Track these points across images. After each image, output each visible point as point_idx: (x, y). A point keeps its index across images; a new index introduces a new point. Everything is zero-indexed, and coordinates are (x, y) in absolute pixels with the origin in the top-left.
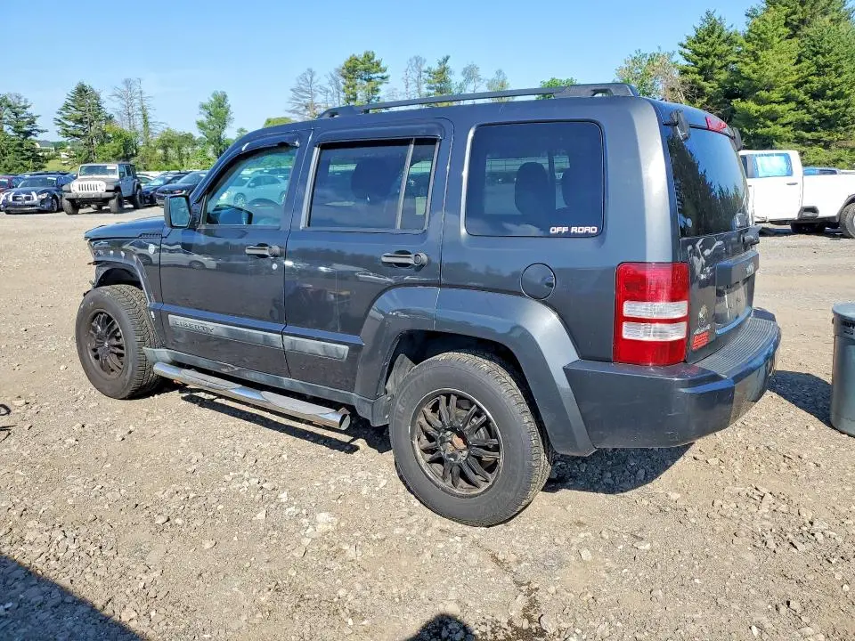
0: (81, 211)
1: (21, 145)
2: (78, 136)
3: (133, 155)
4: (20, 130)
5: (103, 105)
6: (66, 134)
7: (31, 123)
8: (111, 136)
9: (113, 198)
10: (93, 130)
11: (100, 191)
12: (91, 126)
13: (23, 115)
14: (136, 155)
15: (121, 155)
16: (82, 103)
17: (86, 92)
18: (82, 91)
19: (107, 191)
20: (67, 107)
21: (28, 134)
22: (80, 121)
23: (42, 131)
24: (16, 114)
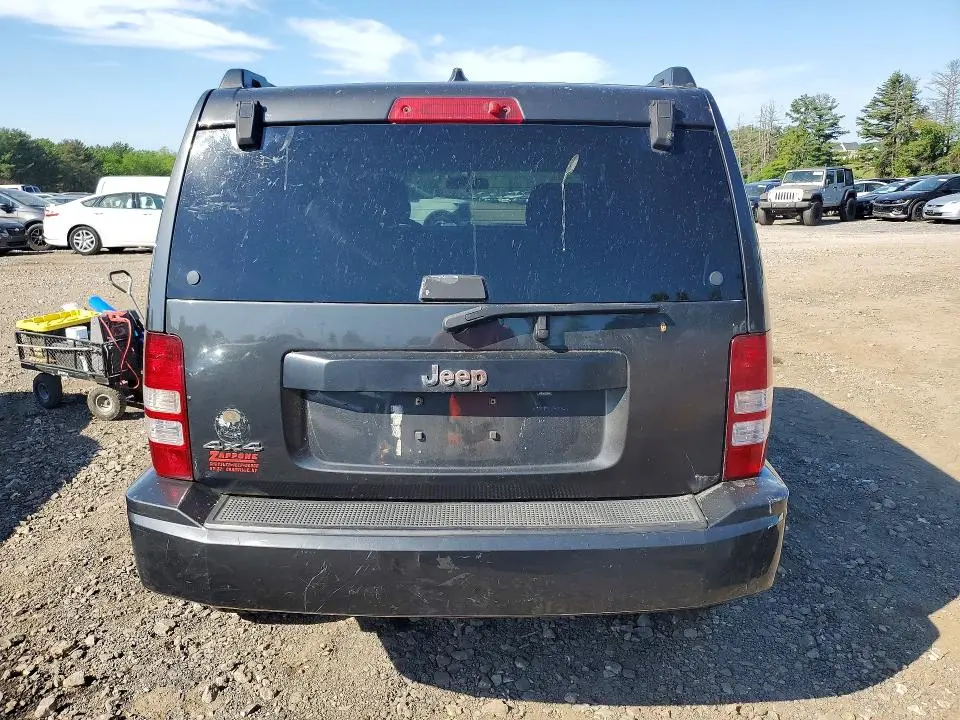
0: (776, 222)
1: (819, 150)
2: (880, 135)
3: (941, 155)
4: (821, 133)
5: (917, 97)
6: (868, 134)
7: (834, 125)
8: (919, 132)
9: (808, 208)
10: (898, 128)
11: (796, 200)
12: (897, 121)
13: (827, 117)
14: (946, 154)
15: (926, 155)
16: (892, 97)
17: (900, 82)
18: (896, 82)
19: (804, 200)
20: (875, 102)
21: (829, 136)
22: (886, 118)
23: (843, 133)
24: (821, 117)
